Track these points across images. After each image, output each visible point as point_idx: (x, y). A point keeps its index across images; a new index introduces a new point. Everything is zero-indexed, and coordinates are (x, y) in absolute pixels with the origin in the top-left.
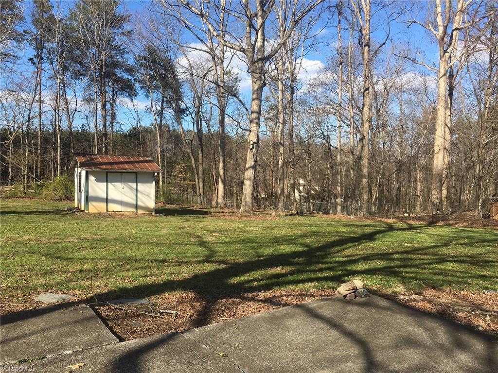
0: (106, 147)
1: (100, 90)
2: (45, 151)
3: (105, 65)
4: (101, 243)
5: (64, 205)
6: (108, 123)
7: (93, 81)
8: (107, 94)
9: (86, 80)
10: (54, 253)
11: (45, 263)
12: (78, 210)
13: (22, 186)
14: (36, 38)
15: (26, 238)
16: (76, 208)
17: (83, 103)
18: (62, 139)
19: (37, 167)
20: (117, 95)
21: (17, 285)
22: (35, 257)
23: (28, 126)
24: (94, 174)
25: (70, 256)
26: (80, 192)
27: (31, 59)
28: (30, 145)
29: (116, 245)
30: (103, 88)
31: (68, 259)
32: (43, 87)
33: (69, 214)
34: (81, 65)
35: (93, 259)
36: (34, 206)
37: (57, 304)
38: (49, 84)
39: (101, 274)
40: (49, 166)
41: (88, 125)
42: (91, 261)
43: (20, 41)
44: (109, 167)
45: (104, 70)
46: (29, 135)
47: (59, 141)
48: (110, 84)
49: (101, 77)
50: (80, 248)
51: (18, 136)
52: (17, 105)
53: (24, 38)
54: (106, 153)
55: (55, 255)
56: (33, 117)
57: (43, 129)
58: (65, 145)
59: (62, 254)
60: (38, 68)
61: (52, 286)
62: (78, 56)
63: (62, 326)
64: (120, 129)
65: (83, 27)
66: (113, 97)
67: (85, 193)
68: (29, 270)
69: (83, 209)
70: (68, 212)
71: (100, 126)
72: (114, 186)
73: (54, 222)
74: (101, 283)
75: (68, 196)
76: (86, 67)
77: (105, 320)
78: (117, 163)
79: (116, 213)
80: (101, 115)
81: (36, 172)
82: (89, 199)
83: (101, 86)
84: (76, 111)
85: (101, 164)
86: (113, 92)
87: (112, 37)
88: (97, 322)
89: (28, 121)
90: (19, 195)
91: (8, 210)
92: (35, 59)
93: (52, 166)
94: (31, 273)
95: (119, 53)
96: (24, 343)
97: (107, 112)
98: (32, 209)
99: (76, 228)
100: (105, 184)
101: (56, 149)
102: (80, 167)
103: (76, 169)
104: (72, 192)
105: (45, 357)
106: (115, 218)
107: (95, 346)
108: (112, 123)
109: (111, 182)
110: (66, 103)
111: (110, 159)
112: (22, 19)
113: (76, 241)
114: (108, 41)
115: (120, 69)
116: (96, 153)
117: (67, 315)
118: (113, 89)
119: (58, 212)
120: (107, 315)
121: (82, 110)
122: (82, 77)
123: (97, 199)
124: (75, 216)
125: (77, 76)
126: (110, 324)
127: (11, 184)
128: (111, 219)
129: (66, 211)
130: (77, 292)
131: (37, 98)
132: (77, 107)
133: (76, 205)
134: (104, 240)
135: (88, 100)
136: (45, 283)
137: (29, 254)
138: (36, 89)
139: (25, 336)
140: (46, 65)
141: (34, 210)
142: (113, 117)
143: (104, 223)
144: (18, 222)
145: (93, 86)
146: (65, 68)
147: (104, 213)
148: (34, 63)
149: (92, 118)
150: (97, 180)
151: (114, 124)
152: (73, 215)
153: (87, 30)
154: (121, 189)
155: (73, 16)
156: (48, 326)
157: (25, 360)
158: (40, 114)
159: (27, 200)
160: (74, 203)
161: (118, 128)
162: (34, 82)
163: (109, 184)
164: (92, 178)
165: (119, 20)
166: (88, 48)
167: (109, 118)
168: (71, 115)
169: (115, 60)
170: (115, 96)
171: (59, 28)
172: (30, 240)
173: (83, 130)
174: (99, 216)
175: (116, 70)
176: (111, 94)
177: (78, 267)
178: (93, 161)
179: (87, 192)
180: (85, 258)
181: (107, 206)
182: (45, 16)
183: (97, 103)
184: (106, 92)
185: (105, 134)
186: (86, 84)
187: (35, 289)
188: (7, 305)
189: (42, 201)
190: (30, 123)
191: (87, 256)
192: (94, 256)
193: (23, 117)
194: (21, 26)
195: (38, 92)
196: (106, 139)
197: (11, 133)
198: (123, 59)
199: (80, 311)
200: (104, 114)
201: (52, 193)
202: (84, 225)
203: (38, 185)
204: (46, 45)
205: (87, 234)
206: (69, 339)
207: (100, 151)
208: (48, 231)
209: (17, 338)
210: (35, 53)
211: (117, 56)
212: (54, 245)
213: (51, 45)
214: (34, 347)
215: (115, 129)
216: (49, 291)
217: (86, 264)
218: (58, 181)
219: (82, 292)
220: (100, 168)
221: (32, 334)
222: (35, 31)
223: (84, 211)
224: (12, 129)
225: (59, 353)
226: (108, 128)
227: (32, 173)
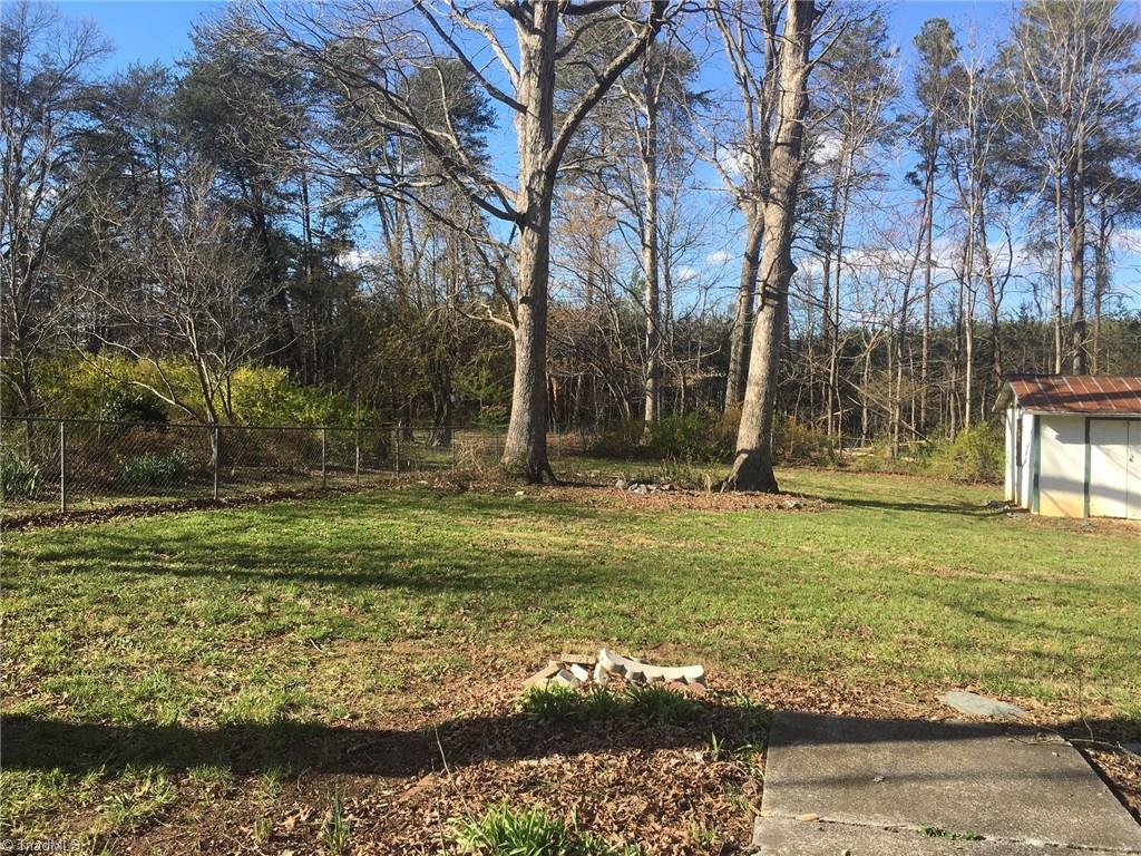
0: (1082, 355)
1: (1070, 218)
2: (937, 371)
3: (1083, 155)
4: (1081, 592)
5: (980, 494)
6: (1088, 297)
7: (1052, 199)
8: (1087, 225)
9: (1033, 200)
10: (970, 603)
11: (953, 622)
12: (1013, 507)
13: (888, 449)
14: (924, 127)
15: (905, 560)
16: (1008, 503)
17: (1026, 254)
18: (974, 343)
19: (918, 406)
20: (1113, 223)
21: (899, 661)
22: (928, 605)
23: (903, 321)
24: (1054, 422)
25: (1006, 615)
26: (1020, 464)
27: (911, 176)
28: (905, 362)
29: (1120, 605)
30: (1077, 212)
31: (1002, 620)
32: (935, 231)
33: (992, 515)
34: (1023, 167)
35: (1063, 630)
36: (915, 492)
37: (989, 720)
38: (949, 223)
39: (1089, 671)
40: (944, 406)
41: (1038, 305)
42: (1060, 635)
43: (891, 142)
44: (1094, 405)
45: (1080, 169)
46: (905, 337)
47: (969, 348)
48: (1096, 199)
49: (1073, 188)
50: (1029, 599)
51: (882, 343)
52: (882, 276)
53: (898, 131)
54: (1083, 370)
55: (973, 608)
56: (913, 300)
57: (933, 323)
58: (983, 358)
59: (986, 607)
60: (925, 192)
61: (974, 677)
62: (1017, 146)
63: (1010, 776)
64: (1118, 310)
65: (1030, 78)
66: (1102, 230)
67: (1030, 467)
68: (920, 632)
69: (1024, 505)
70: (989, 512)
71: (1068, 306)
72: (1107, 453)
73: (960, 530)
74: (1091, 694)
75: (989, 474)
76: (1036, 169)
77: (1117, 789)
78: (1114, 396)
79: (1110, 522)
80: (1069, 279)
81: (918, 418)
82: (1040, 484)
83: (1072, 208)
84: (1008, 275)
85: (1073, 398)
86: (1103, 219)
87: (1102, 85)
88: (1098, 788)
89: (904, 309)
90: (884, 467)
91: (865, 499)
92: (919, 173)
93: (952, 405)
94: (926, 639)
95: (1121, 120)
96: (932, 791)
97: (1085, 268)
98: (911, 498)
99: (1013, 549)
100: (1083, 447)
101: (961, 367)
102: (1019, 407)
103: (1009, 411)
104: (998, 465)
105: (979, 838)
106: (1108, 534)
107: (1100, 847)
108: (1098, 295)
109: (1098, 443)
110: (987, 261)
111: (1095, 385)
112: (895, 92)
113: (1017, 580)
114: (1093, 95)
115: (1124, 157)
116: (1058, 371)
117: (1019, 753)
118: (1104, 213)
119: (966, 508)
120: (1120, 778)
121: (1023, 271)
122: (1025, 195)
123: (1063, 484)
124: (1007, 521)
125: (1013, 193)
126: (1131, 800)
127: (868, 444)
128: (1099, 536)
129: (985, 508)
130: (1036, 704)
131: (922, 257)
132: (1012, 265)
133: (1008, 496)
134: (1084, 586)
135: (1039, 247)
136: (959, 668)
137: (916, 597)
138: (921, 237)
139: (931, 778)
140: (944, 183)
141: (916, 502)
142: (1103, 280)
143: (1080, 543)
144: (885, 524)
145: (1052, 211)
146: (986, 182)
147: (1078, 519)
148: (917, 183)
149: (1048, 290)
150: (1063, 438)
151: (1103, 298)
152: (1002, 519)
153: (1041, 81)
154: (1124, 461)
155: (1006, 58)
156: (979, 768)
157: (939, 832)
158: (929, 289)
159: (899, 477)
160: (1003, 491)
161: (1114, 308)
162: (918, 223)
163: (1093, 448)
164: (1049, 433)
165: (1122, 39)
166: (1041, 123)
167: (1090, 285)
168: (995, 285)
169: (1110, 138)
170: (1108, 228)
171: (975, 93)
172: (914, 567)
173: (1024, 319)
174: (1067, 525)
175: (1113, 164)
176: (1095, 225)
177: (1030, 645)
178: (1051, 393)
179: (1036, 465)
180: (1043, 625)
181: (1087, 501)
182: (944, 72)
183: (1061, 250)
184: (1084, 222)
185: (1081, 325)
186: (1035, 210)
187: (939, 677)
188: (885, 699)
189: (930, 483)
190: (908, 313)
191: (1049, 622)
192: (1065, 623)
193: (894, 301)
194: (893, 109)
195: (924, 245)
196: (1083, 336)
197: (868, 337)
198: (1132, 131)
199: (1051, 750)
200: (1078, 275)
201: (951, 466)
202: (1032, 545)
203: (922, 447)
204: (945, 137)
205: (1040, 567)
206: (1033, 812)
207: (1066, 367)
208: (950, 550)
209: (915, 777)
210: (921, 160)
211: (1115, 128)
212: (966, 584)
213: (955, 135)
214: (954, 808)
215: (1105, 310)
216: (969, 688)
217: (1049, 640)
218: (966, 438)
219: (1045, 705)
220: (1072, 409)
221: (947, 777)
222: (921, 112)
223: (1027, 510)
224: (870, 329)
225: (1012, 839)
226: (1086, 308)
227: (909, 422)
